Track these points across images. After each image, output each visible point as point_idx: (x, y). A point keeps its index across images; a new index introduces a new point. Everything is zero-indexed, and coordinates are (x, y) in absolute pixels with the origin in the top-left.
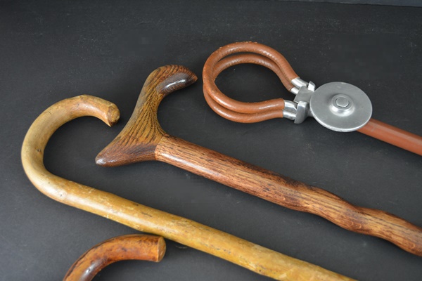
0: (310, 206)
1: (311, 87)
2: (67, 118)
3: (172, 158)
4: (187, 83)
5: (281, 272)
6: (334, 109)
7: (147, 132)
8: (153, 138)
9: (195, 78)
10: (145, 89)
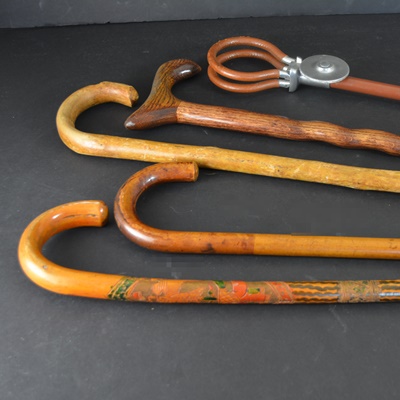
0: (311, 132)
1: (299, 60)
2: (91, 102)
3: (192, 117)
4: (193, 72)
5: (295, 168)
6: (320, 69)
7: (167, 100)
8: (174, 103)
9: (199, 68)
10: (158, 76)
